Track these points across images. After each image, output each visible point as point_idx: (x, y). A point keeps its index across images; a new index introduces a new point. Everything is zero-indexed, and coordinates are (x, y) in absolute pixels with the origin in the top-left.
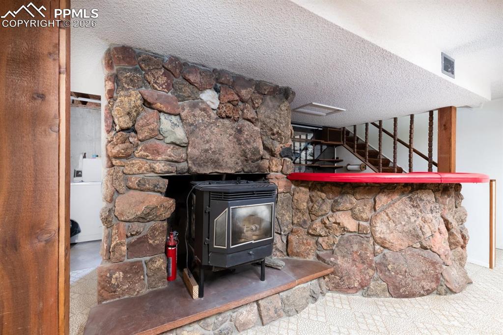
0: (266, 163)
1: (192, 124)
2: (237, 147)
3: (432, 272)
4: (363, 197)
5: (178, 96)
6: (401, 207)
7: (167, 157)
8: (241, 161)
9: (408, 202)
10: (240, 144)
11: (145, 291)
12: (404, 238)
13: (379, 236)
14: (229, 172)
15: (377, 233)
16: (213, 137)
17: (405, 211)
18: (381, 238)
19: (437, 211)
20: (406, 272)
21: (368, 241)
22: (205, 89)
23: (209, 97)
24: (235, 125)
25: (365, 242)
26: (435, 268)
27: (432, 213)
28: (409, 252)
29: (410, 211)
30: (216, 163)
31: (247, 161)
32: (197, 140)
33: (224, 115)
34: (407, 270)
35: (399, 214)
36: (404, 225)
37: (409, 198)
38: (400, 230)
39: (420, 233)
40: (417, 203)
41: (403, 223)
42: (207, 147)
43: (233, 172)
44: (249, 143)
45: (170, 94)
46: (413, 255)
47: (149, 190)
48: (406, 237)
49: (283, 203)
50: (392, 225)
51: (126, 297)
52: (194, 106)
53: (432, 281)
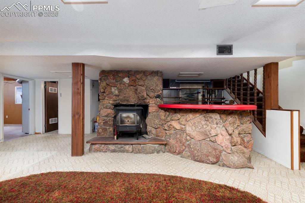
0: (148, 101)
1: (120, 89)
2: (136, 95)
3: (214, 153)
4: (183, 115)
5: (116, 81)
6: (199, 120)
7: (113, 99)
8: (138, 100)
9: (203, 118)
10: (137, 94)
11: (107, 136)
12: (200, 135)
13: (188, 132)
14: (132, 104)
15: (187, 131)
16: (127, 92)
17: (201, 122)
18: (188, 133)
19: (221, 124)
20: (198, 150)
21: (183, 134)
22: (125, 77)
23: (126, 80)
24: (135, 88)
25: (182, 134)
26: (216, 152)
27: (217, 125)
28: (204, 142)
29: (203, 123)
30: (128, 101)
31: (140, 100)
32: (122, 94)
33: (130, 85)
34: (199, 149)
35: (197, 123)
36: (200, 129)
37: (204, 116)
38: (198, 131)
39: (208, 133)
40: (208, 119)
41: (199, 128)
42: (125, 96)
43: (133, 104)
44: (140, 94)
45: (114, 81)
46: (205, 144)
47: (108, 108)
48: (201, 134)
49: (155, 116)
50: (194, 128)
51: (103, 136)
52: (120, 84)
53: (214, 158)
